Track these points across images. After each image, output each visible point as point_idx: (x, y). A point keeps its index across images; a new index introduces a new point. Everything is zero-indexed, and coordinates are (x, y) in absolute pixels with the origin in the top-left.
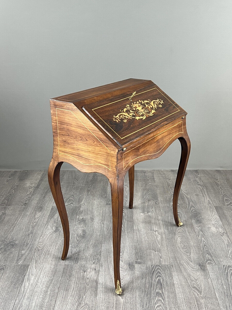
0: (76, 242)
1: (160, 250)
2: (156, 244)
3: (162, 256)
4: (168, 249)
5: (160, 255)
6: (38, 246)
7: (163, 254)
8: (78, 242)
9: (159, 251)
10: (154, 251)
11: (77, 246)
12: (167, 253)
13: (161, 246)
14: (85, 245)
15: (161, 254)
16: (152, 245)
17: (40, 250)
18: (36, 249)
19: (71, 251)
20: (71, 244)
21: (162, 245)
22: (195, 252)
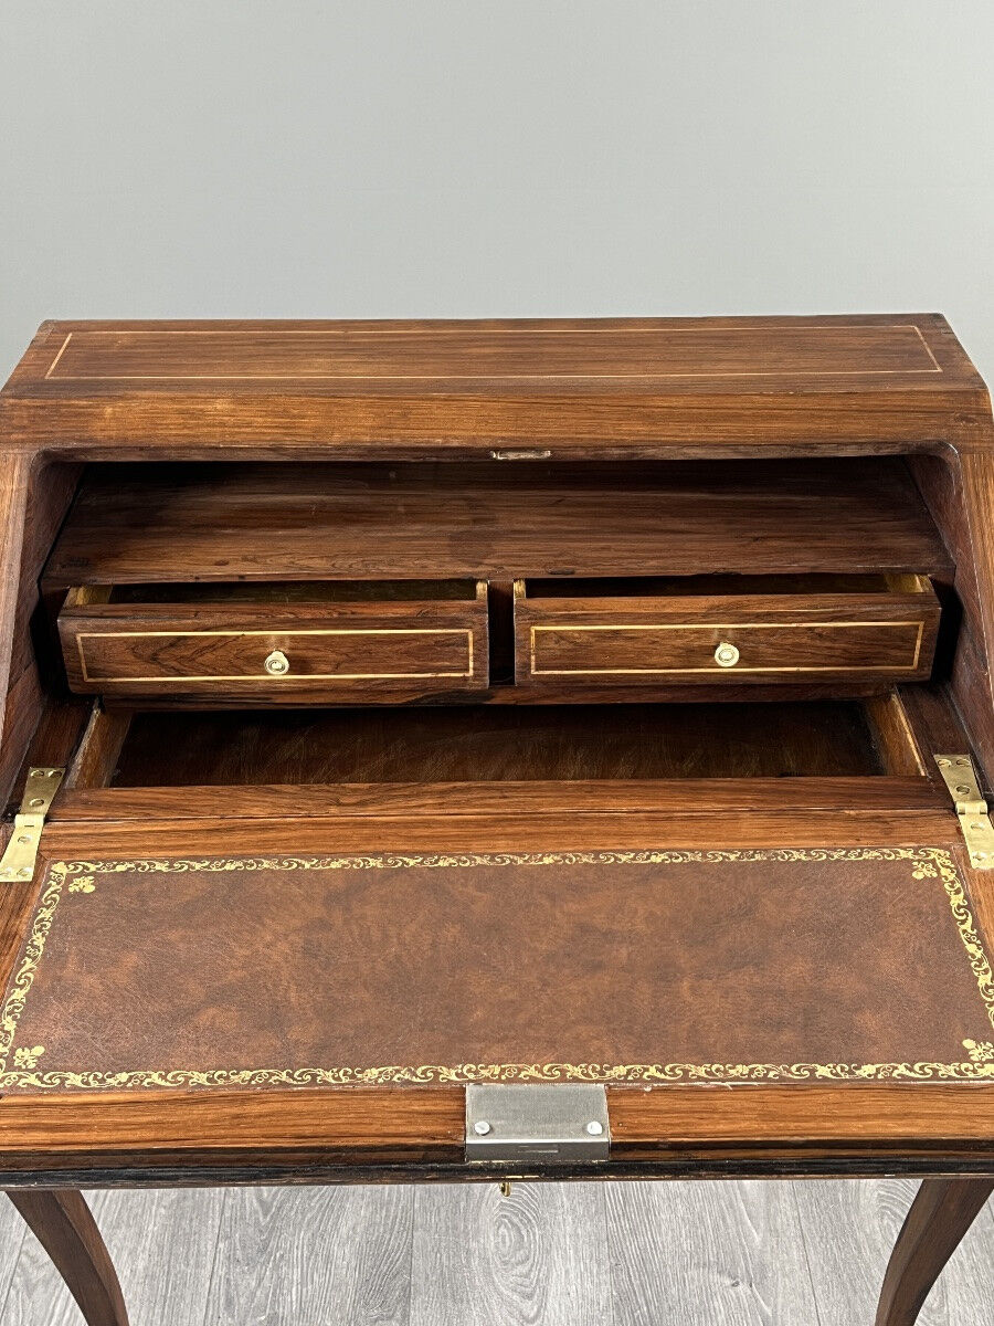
0: (257, 1222)
1: (763, 1268)
2: (739, 1222)
3: (775, 1317)
4: (813, 1258)
5: (762, 1312)
6: (24, 1259)
7: (780, 1300)
8: (265, 1215)
9: (759, 1277)
10: (728, 1282)
11: (263, 1250)
12: (808, 1290)
13: (764, 1242)
14: (312, 1245)
15: (768, 1305)
16: (716, 1228)
17: (40, 1289)
18: (17, 1280)
19: (228, 1293)
20: (227, 1238)
21: (773, 1231)
22: (970, 1280)
